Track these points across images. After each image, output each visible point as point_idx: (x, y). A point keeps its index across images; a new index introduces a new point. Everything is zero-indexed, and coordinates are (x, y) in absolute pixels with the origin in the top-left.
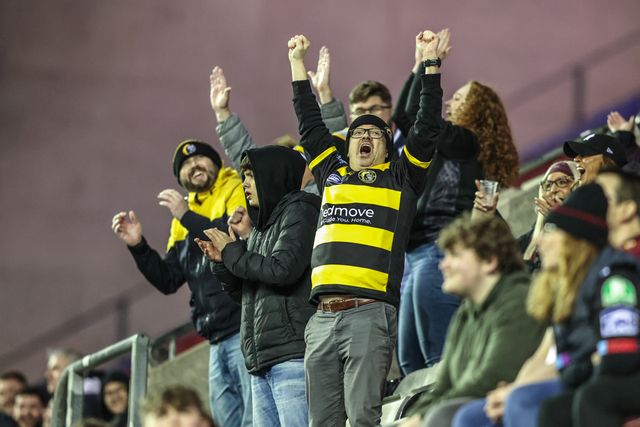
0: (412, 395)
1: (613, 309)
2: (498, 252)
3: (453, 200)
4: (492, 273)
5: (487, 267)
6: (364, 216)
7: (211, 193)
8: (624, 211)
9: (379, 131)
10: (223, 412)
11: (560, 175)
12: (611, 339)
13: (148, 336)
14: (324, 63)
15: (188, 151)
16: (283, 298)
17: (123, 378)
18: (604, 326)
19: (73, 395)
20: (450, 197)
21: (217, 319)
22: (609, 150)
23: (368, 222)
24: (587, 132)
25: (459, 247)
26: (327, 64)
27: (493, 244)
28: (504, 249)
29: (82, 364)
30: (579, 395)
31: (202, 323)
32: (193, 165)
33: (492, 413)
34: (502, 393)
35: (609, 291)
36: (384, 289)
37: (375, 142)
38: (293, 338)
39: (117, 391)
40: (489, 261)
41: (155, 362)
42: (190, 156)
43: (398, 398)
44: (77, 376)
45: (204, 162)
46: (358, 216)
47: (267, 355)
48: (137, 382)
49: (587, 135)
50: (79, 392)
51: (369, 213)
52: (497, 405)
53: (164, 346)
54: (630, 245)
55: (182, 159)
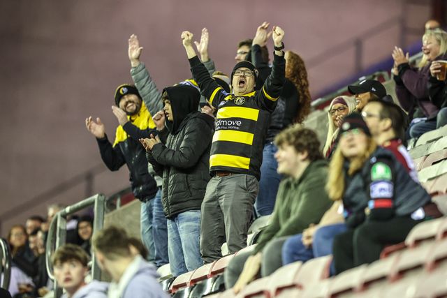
0: (259, 231)
1: (378, 182)
2: (308, 147)
3: (281, 121)
4: (304, 160)
5: (301, 157)
6: (236, 125)
7: (139, 115)
8: (384, 125)
9: (250, 71)
10: (149, 241)
11: (339, 105)
12: (376, 199)
13: (104, 195)
14: (205, 38)
15: (123, 91)
16: (185, 175)
17: (89, 219)
18: (372, 191)
19: (60, 230)
20: (279, 118)
21: (147, 188)
22: (373, 89)
23: (237, 128)
24: (363, 78)
25: (285, 145)
26: (207, 39)
27: (305, 143)
28: (312, 147)
29: (65, 212)
30: (357, 232)
31: (137, 191)
32: (127, 100)
33: (306, 242)
34: (312, 231)
35: (375, 171)
36: (247, 167)
37: (248, 78)
38: (190, 198)
39: (85, 227)
40: (303, 153)
41: (108, 210)
42: (125, 94)
43: (251, 233)
44: (63, 219)
45: (133, 97)
46: (232, 125)
47: (175, 208)
48: (98, 222)
49: (363, 80)
50: (63, 228)
51: (239, 123)
52: (309, 237)
53: (113, 201)
54: (387, 144)
55: (119, 97)
